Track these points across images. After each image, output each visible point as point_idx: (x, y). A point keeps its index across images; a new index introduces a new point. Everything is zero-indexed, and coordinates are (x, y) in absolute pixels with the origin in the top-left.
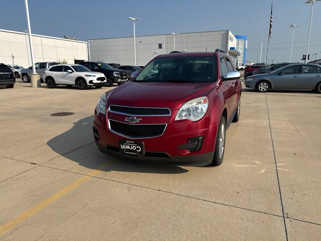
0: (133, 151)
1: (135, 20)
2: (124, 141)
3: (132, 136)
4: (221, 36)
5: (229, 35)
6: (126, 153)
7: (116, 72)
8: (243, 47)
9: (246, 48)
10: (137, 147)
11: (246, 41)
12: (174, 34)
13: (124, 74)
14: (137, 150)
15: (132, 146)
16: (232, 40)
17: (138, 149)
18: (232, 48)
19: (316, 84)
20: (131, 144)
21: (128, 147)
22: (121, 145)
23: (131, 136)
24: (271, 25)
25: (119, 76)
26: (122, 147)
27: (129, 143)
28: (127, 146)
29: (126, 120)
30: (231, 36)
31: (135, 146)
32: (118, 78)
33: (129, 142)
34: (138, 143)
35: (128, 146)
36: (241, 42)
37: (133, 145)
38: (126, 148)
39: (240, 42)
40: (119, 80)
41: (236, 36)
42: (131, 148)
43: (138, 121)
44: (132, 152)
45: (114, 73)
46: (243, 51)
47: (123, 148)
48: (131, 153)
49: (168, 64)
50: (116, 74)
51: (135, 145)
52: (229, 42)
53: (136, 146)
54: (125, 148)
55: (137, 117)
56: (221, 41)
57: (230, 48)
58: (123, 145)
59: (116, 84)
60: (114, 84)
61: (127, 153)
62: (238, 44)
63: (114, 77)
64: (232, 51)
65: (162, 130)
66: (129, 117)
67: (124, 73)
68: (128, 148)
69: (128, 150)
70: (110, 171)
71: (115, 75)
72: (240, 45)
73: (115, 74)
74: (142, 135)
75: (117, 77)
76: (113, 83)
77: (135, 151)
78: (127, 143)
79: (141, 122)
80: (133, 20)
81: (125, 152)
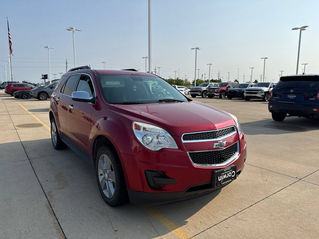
10: (232, 172)
14: (232, 176)
21: (225, 177)
23: (221, 163)
28: (224, 175)
33: (226, 170)
37: (229, 172)
43: (225, 143)
44: (228, 181)
47: (221, 179)
49: (115, 82)
58: (221, 176)
61: (224, 183)
65: (236, 148)
77: (230, 178)
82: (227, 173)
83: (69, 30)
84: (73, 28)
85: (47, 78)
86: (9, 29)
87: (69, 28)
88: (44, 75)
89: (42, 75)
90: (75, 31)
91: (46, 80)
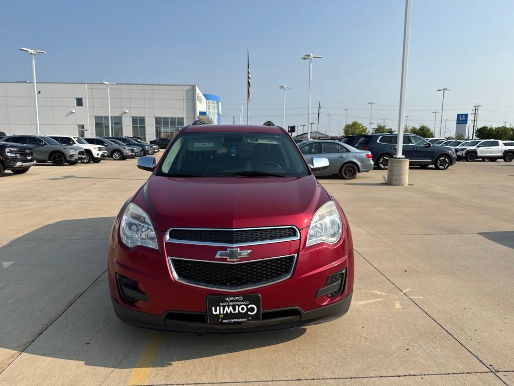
0: (239, 315)
1: (35, 53)
2: (219, 299)
3: (232, 285)
4: (185, 93)
5: (197, 92)
6: (224, 321)
7: (12, 149)
8: (216, 112)
9: (221, 114)
10: (249, 307)
11: (220, 103)
12: (108, 83)
13: (27, 151)
14: (249, 313)
15: (237, 307)
16: (200, 101)
17: (252, 310)
18: (202, 113)
19: (339, 168)
20: (235, 303)
21: (229, 310)
22: (213, 308)
23: (230, 285)
24: (249, 83)
25: (18, 156)
26: (216, 311)
27: (231, 301)
28: (227, 308)
29: (218, 256)
30: (199, 94)
31: (244, 305)
32: (16, 160)
33: (232, 298)
34: (249, 297)
35: (229, 308)
36: (213, 104)
37: (239, 303)
38: (225, 312)
39: (211, 104)
40: (19, 164)
41: (205, 95)
42: (234, 310)
43: (245, 253)
44: (238, 319)
45: (7, 150)
46: (216, 118)
47: (218, 312)
48: (236, 320)
49: (207, 144)
50: (11, 152)
51: (244, 303)
52: (198, 103)
53: (247, 305)
54: (222, 312)
55: (242, 248)
56: (185, 101)
57: (200, 112)
58: (218, 308)
59: (10, 172)
60: (6, 171)
61: (226, 321)
62: (208, 107)
63: (7, 158)
64: (202, 117)
65: (288, 266)
66: (225, 249)
67: (28, 149)
68: (229, 312)
69: (228, 316)
70: (171, 364)
71: (9, 154)
72: (211, 109)
73: (8, 152)
74: (253, 280)
75: (12, 158)
76: (5, 169)
77: (245, 315)
78: (227, 301)
79: (251, 256)
80: (31, 54)
81: (222, 321)
82: (235, 305)
83: (305, 59)
84: (310, 56)
85: (294, 131)
86: (248, 66)
87: (303, 56)
88: (291, 127)
89: (289, 127)
90: (313, 59)
91: (293, 133)
